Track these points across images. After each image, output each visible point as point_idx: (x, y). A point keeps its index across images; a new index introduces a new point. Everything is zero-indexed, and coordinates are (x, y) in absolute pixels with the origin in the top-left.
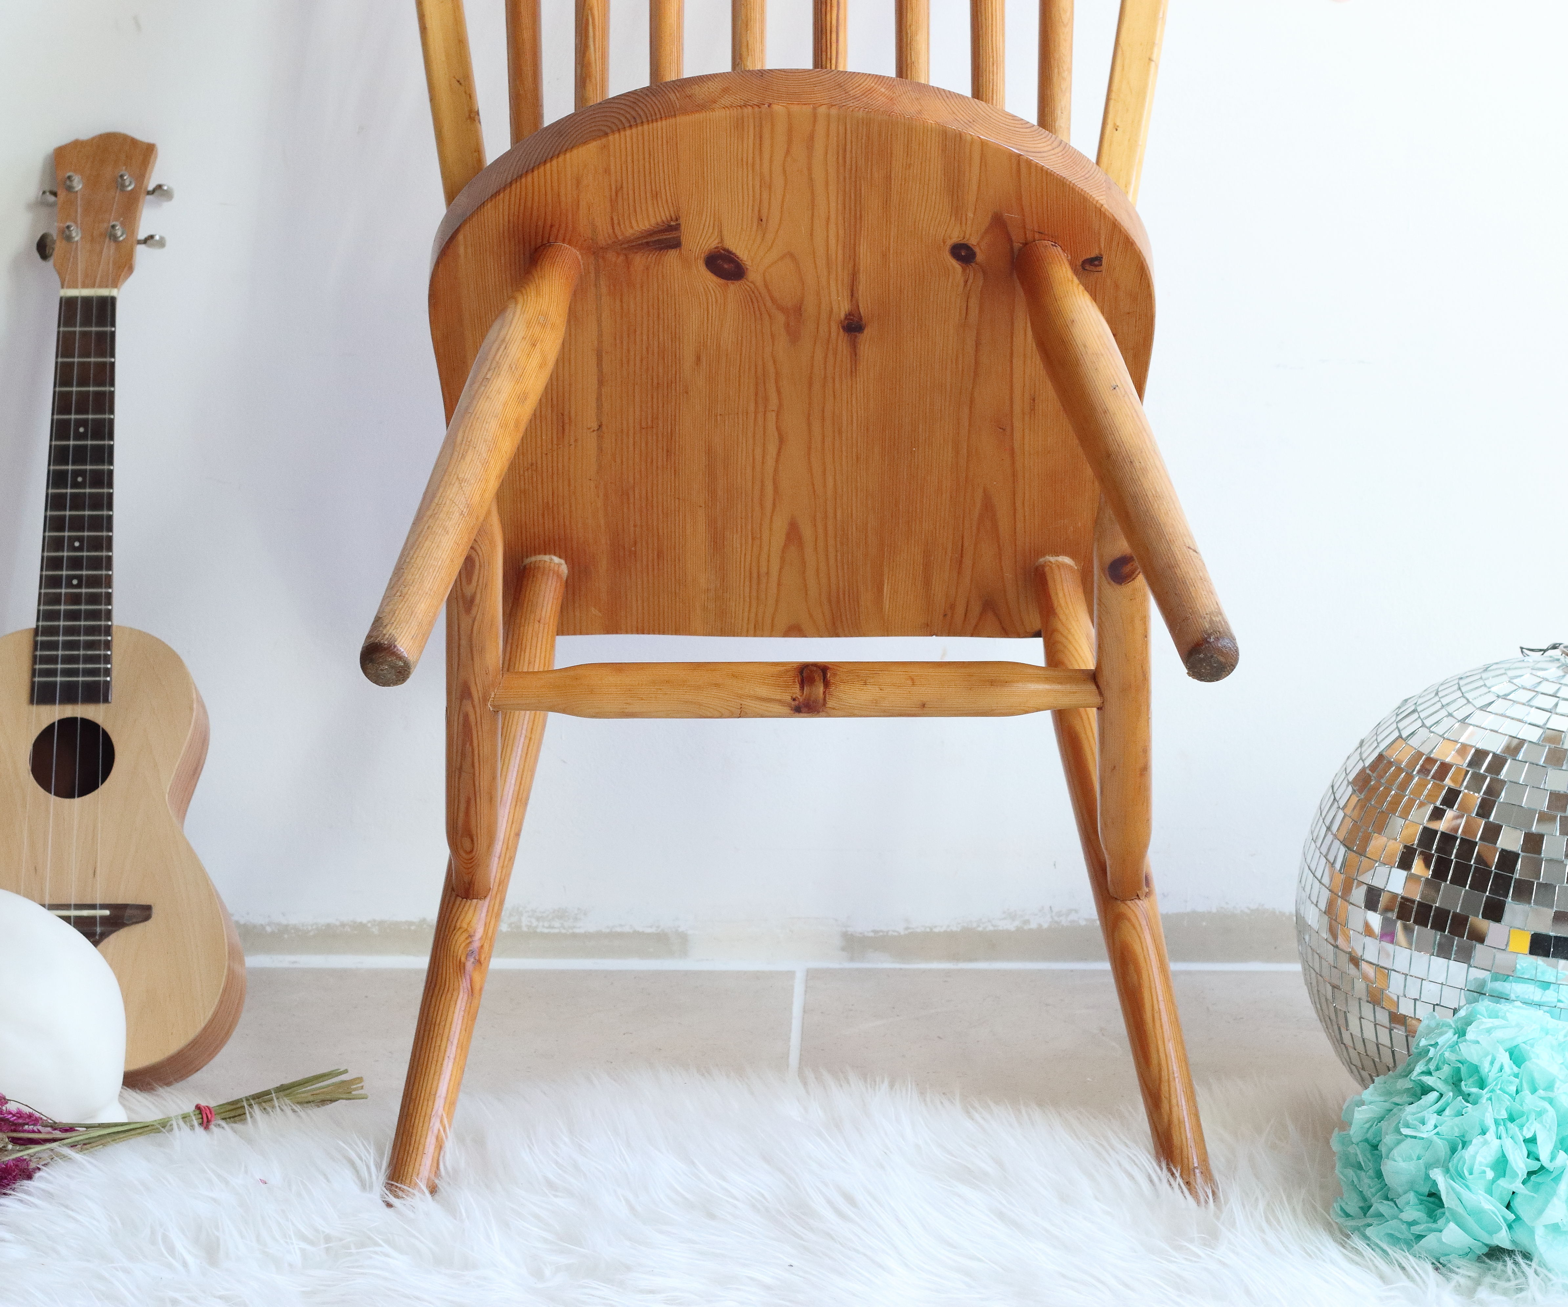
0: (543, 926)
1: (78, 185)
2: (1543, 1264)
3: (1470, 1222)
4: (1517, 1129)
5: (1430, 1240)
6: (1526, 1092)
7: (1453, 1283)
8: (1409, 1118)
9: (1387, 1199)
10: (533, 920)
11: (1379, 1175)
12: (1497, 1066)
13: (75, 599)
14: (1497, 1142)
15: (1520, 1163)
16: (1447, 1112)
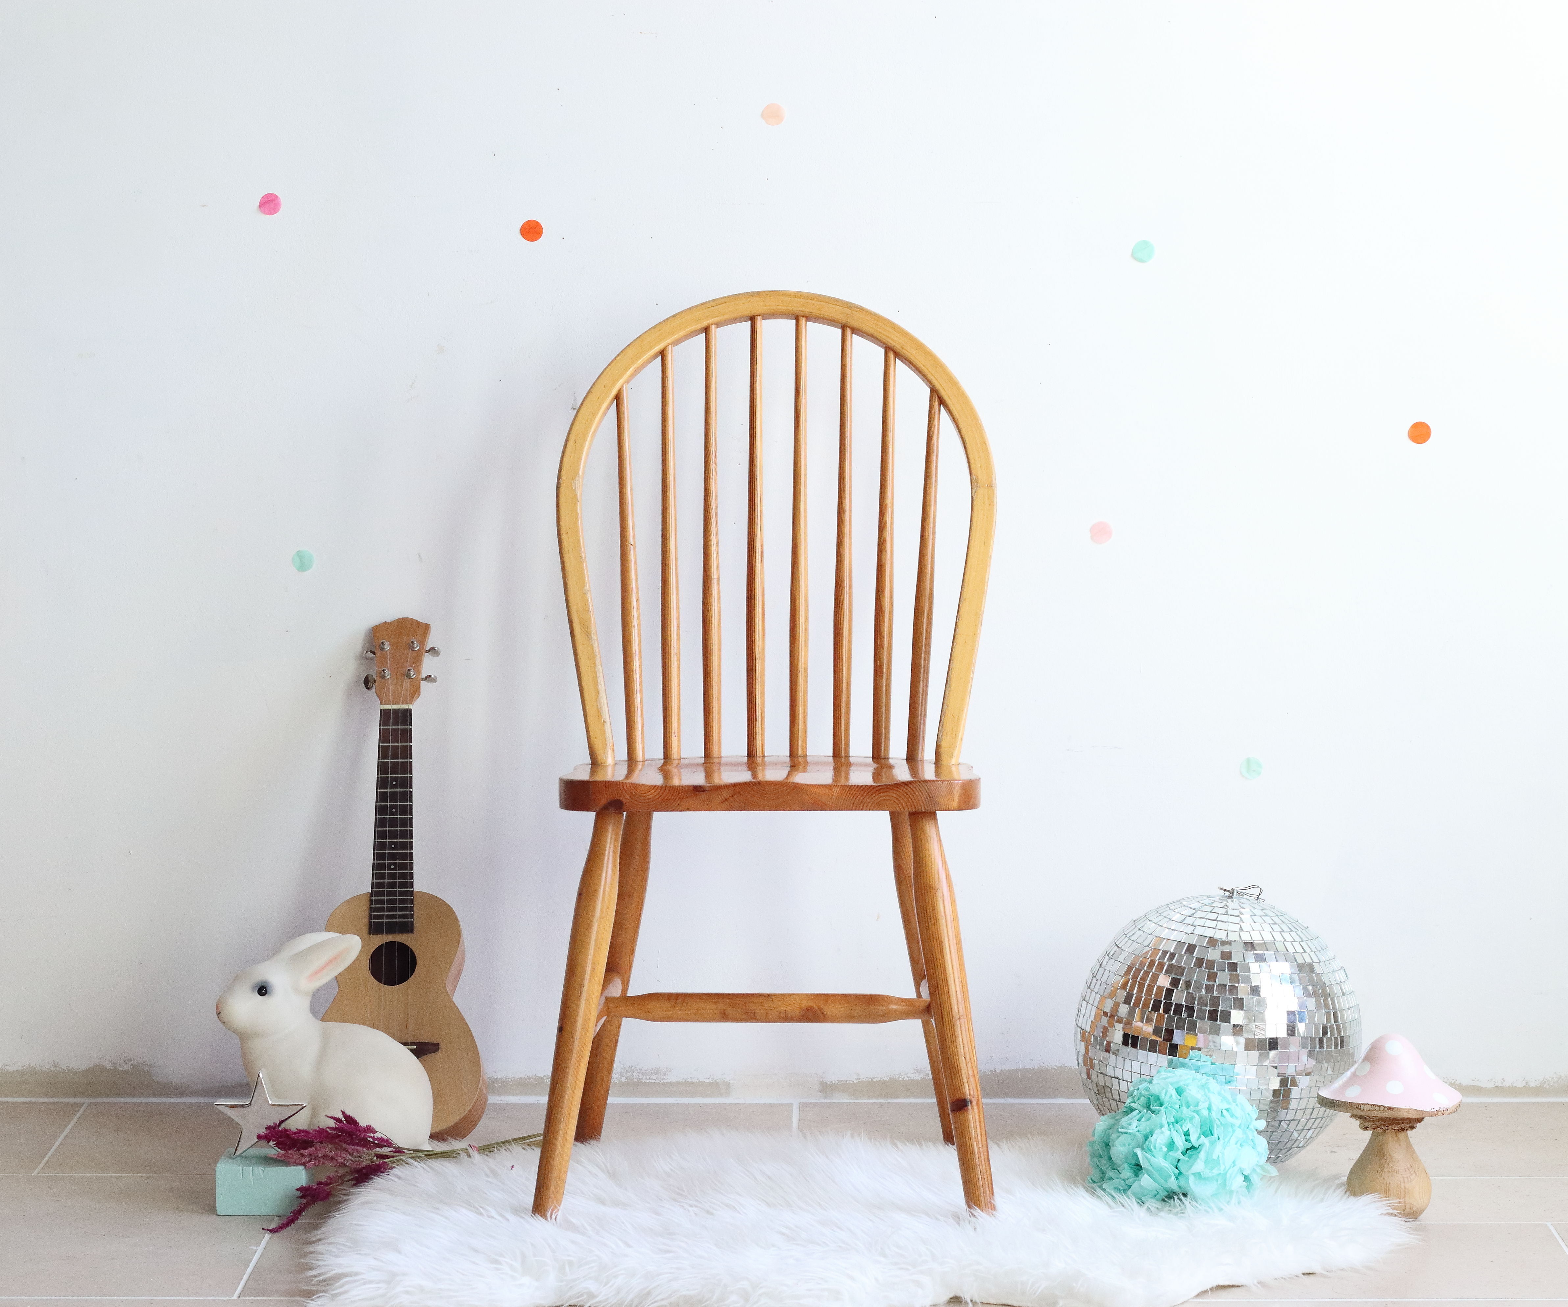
0: (646, 1078)
1: (387, 647)
2: (1194, 1198)
3: (1156, 1174)
4: (1179, 1126)
5: (1135, 1186)
6: (1184, 1108)
7: (1145, 1206)
8: (1123, 1124)
9: (1115, 1169)
10: (640, 1075)
11: (1110, 1158)
12: (1168, 1095)
13: (393, 876)
14: (1168, 1133)
15: (1181, 1143)
16: (1143, 1120)
